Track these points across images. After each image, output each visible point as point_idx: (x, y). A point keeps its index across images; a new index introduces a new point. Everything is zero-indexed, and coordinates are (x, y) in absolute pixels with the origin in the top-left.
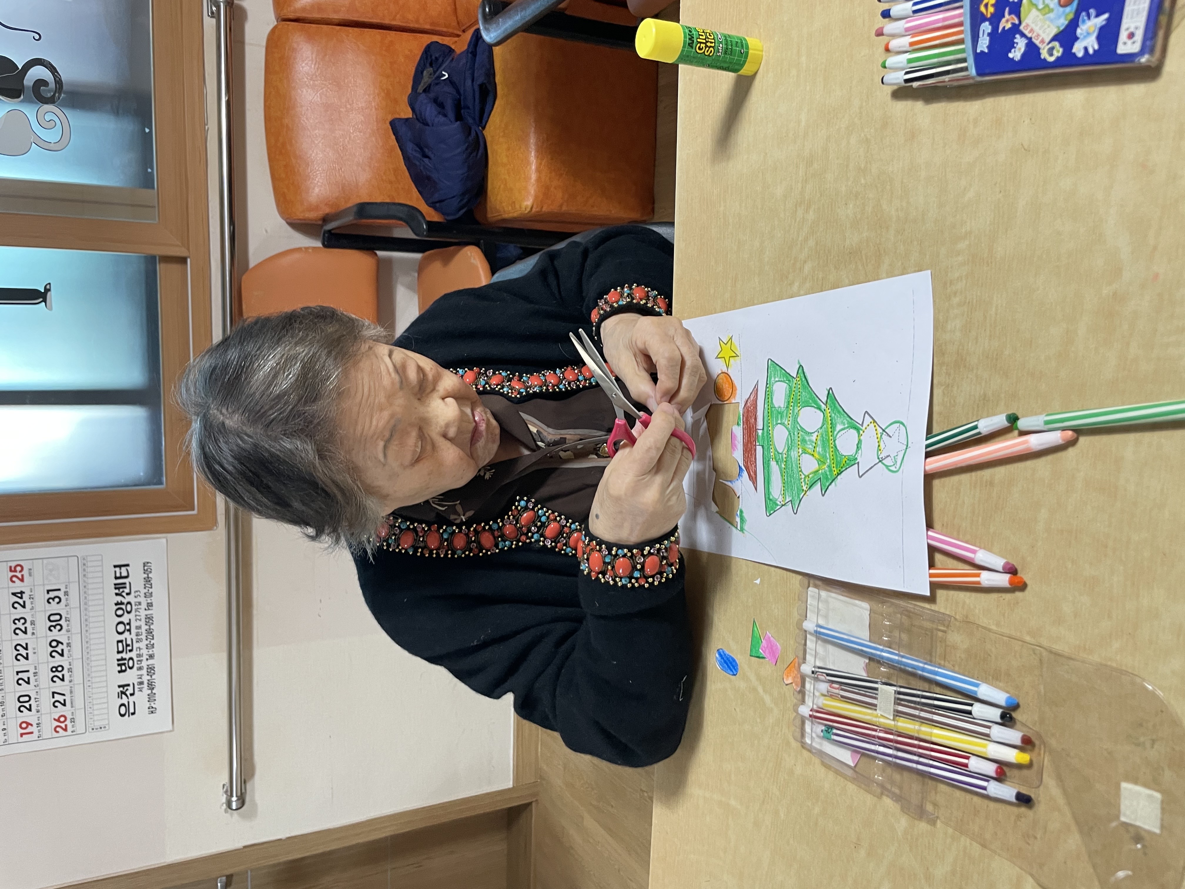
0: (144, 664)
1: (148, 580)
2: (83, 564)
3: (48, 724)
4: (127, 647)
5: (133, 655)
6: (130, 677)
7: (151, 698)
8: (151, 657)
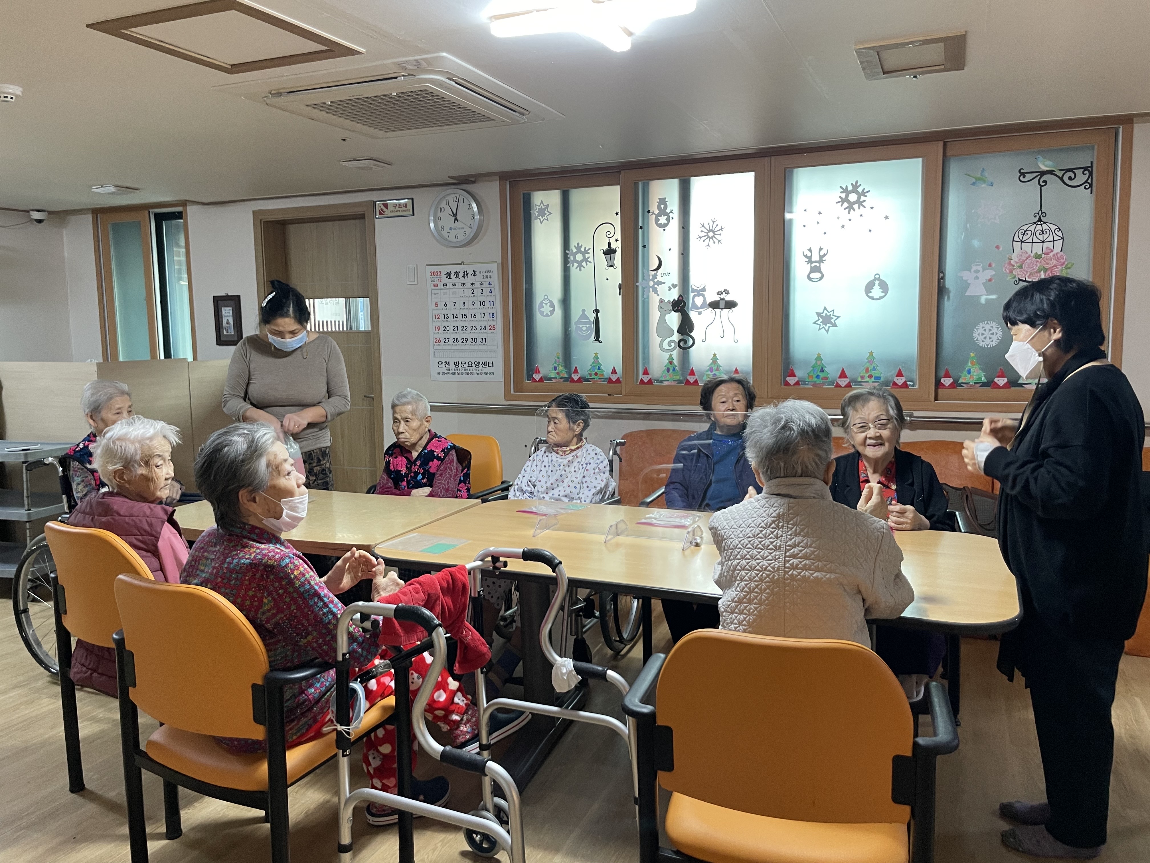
0: (456, 372)
1: (487, 374)
2: (495, 351)
3: (437, 336)
4: (463, 365)
5: (460, 367)
6: (452, 366)
7: (443, 373)
8: (459, 374)
